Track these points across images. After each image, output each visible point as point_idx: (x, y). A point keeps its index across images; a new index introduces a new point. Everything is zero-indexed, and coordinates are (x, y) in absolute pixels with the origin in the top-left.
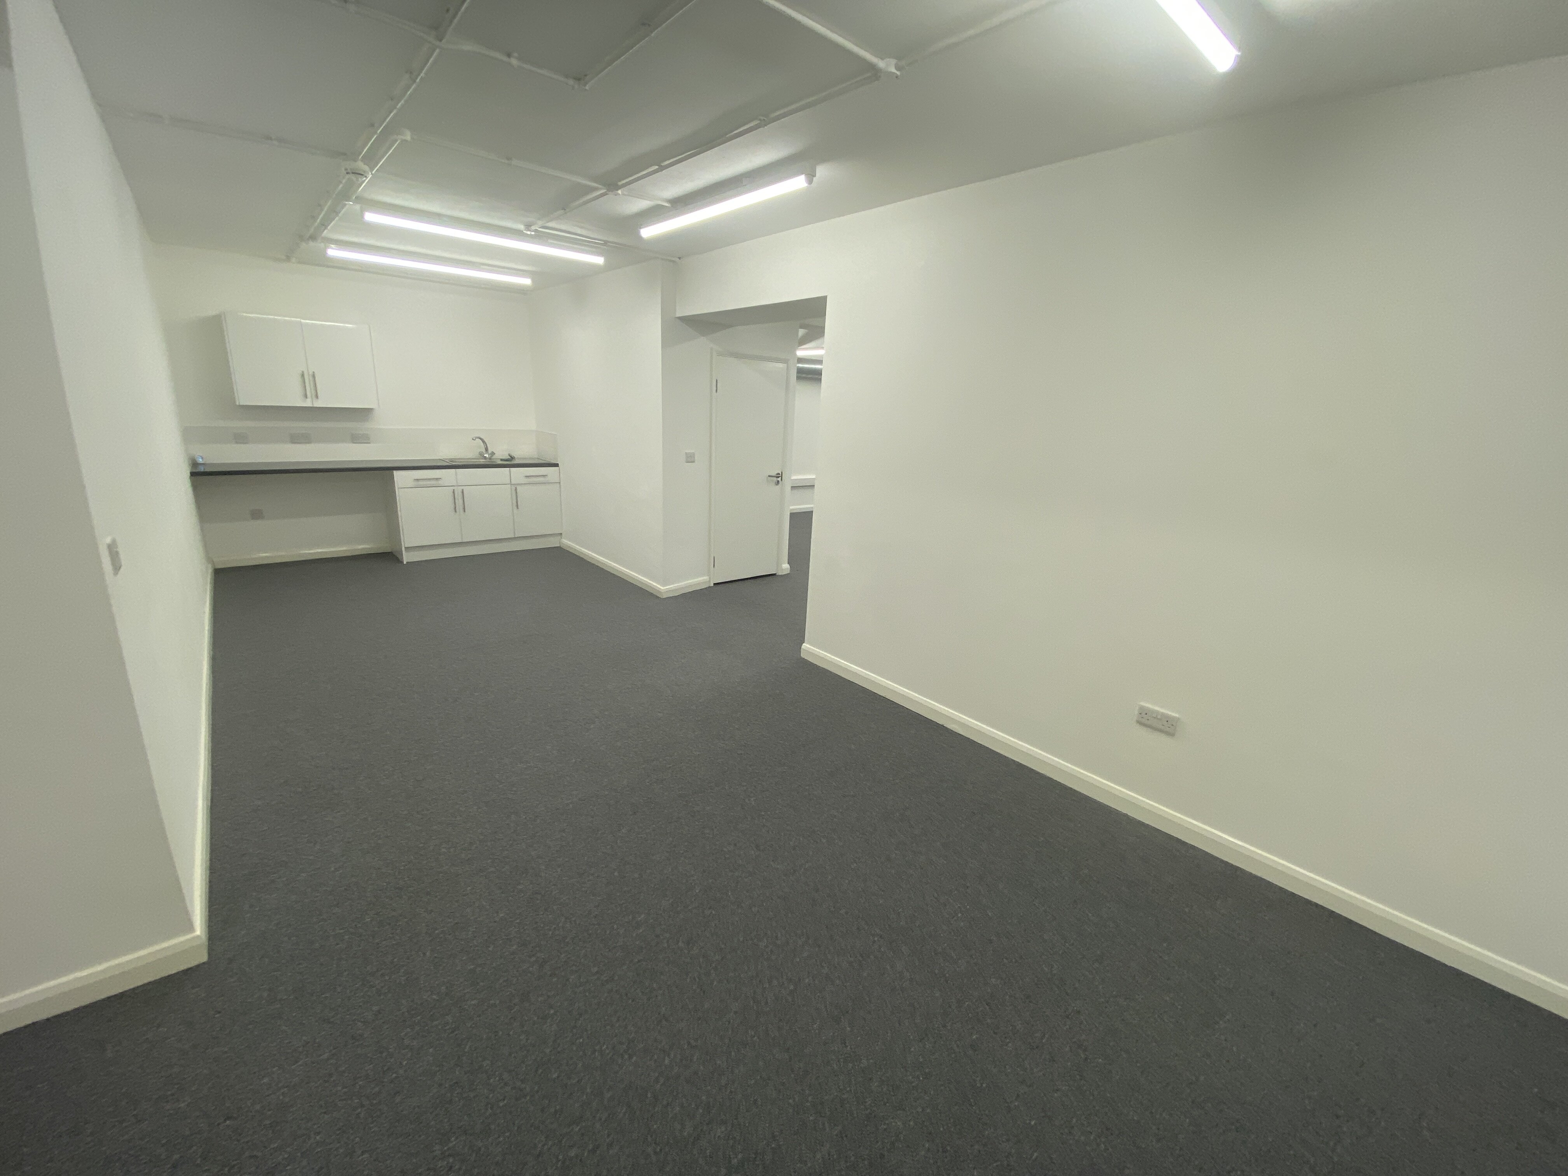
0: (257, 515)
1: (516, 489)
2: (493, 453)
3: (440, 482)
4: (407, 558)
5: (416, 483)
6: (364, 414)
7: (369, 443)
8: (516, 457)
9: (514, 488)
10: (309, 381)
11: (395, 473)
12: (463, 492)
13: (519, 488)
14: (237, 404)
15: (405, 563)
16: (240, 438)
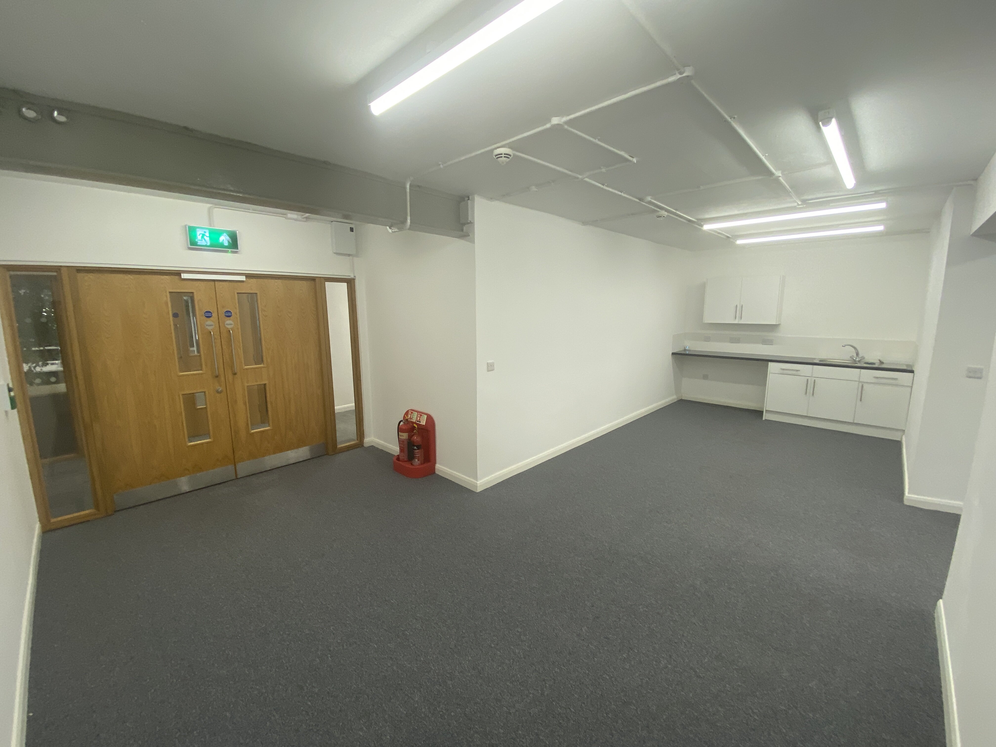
0: (705, 377)
1: (862, 386)
2: (863, 358)
3: (798, 373)
4: (766, 416)
5: (782, 371)
6: (773, 328)
7: (772, 345)
8: (884, 362)
9: (861, 385)
10: (739, 310)
11: (770, 364)
12: (814, 382)
13: (866, 386)
14: (703, 322)
15: (764, 419)
16: (707, 339)
